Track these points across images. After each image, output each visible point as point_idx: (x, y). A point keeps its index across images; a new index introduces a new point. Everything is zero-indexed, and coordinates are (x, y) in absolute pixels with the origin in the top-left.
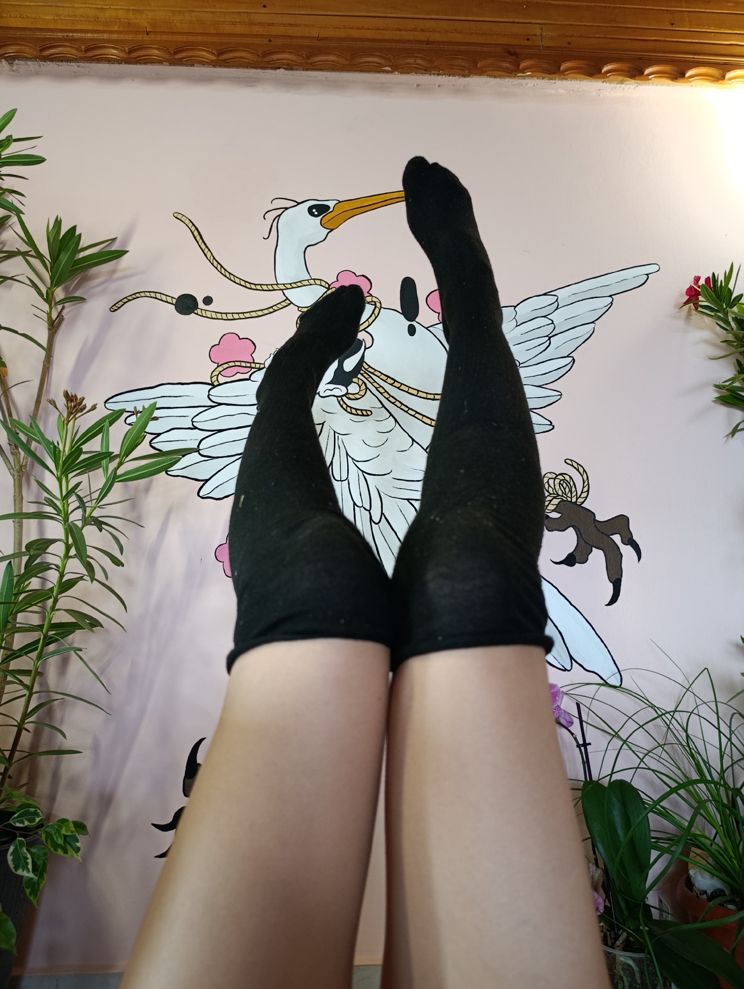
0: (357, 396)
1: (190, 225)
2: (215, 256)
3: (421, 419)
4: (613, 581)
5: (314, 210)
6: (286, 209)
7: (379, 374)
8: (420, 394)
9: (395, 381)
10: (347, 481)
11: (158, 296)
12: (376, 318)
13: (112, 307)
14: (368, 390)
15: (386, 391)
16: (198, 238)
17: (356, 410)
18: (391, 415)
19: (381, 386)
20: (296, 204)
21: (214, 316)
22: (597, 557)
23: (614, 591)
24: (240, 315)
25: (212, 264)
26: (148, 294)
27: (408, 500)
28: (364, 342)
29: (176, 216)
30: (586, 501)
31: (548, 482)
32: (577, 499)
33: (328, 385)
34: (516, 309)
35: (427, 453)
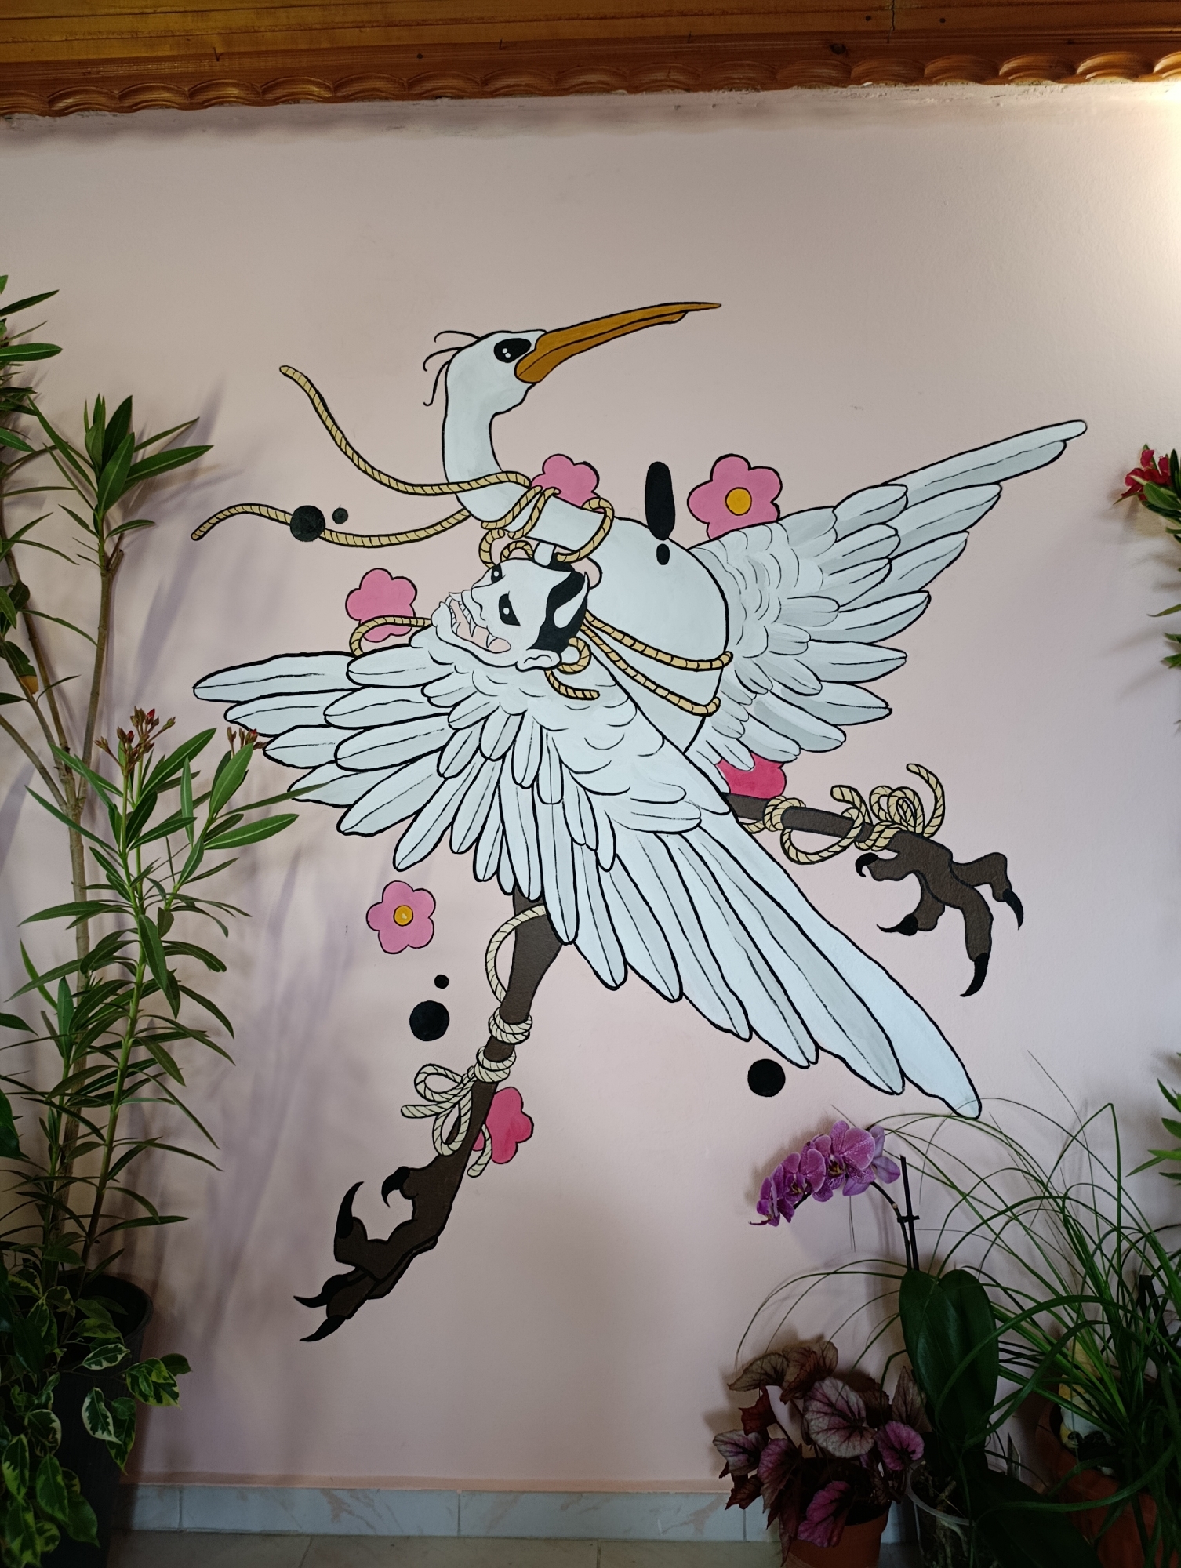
0: (576, 668)
1: (308, 386)
2: (348, 439)
3: (676, 702)
4: (974, 958)
5: (505, 351)
6: (460, 349)
7: (609, 630)
8: (676, 662)
9: (636, 640)
10: (561, 803)
11: (264, 511)
12: (606, 535)
13: (194, 532)
14: (593, 658)
15: (622, 659)
16: (321, 408)
17: (574, 690)
18: (629, 697)
19: (613, 651)
20: (475, 340)
21: (351, 542)
22: (952, 920)
23: (975, 973)
24: (391, 537)
25: (345, 453)
26: (248, 509)
27: (655, 833)
28: (586, 578)
29: (284, 372)
30: (938, 832)
31: (878, 802)
32: (924, 828)
33: (530, 650)
34: (835, 512)
35: (687, 758)
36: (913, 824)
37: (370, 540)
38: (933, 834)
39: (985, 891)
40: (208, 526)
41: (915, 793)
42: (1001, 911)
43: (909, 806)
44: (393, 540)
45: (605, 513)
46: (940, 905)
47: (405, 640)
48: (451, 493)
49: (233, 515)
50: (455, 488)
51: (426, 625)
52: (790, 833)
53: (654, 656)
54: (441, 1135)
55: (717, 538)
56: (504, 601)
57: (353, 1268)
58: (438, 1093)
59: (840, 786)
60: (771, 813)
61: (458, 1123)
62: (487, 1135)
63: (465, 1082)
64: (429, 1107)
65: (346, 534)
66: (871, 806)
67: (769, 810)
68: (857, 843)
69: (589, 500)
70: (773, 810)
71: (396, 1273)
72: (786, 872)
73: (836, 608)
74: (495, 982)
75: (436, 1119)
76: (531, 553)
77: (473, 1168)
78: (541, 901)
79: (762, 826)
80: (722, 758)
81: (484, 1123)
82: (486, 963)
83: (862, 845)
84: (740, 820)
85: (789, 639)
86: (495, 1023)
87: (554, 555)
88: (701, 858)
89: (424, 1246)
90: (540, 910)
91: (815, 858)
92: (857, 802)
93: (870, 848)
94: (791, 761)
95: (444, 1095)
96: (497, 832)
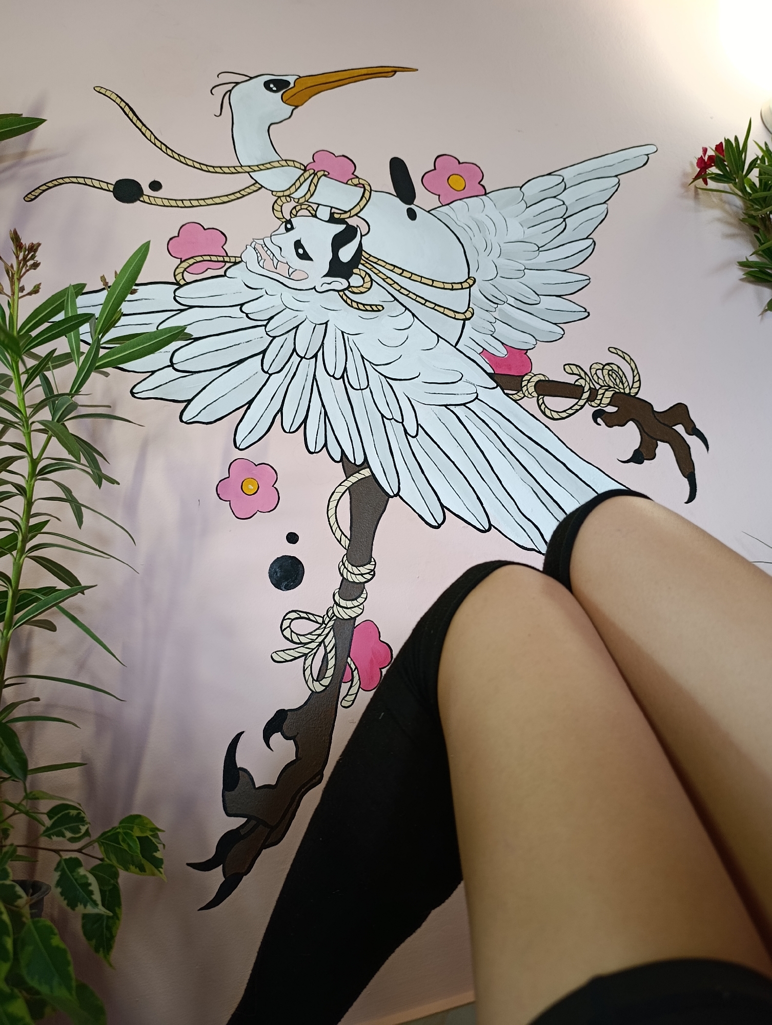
0: (362, 289)
1: (118, 100)
2: (156, 136)
3: (442, 311)
4: (686, 476)
5: (272, 86)
6: (237, 83)
7: (384, 264)
8: (435, 284)
9: (403, 270)
10: (368, 388)
11: (88, 181)
12: (368, 202)
13: (26, 196)
14: (374, 282)
15: (395, 282)
16: (131, 115)
17: (364, 305)
18: (407, 309)
19: (388, 277)
20: (248, 78)
21: (167, 204)
22: (664, 450)
23: (690, 487)
24: (199, 201)
25: (155, 145)
26: (74, 180)
27: (446, 406)
28: (358, 229)
29: (97, 90)
30: (639, 392)
31: (596, 373)
32: (630, 389)
33: (323, 278)
34: (522, 190)
35: (457, 349)
36: (622, 388)
37: (183, 202)
38: (637, 393)
39: (680, 429)
40: (38, 191)
41: (618, 367)
42: (693, 441)
43: (617, 376)
44: (202, 202)
45: (364, 187)
46: (654, 441)
47: (221, 272)
48: (244, 173)
49: (61, 184)
50: (248, 169)
51: (237, 261)
52: (543, 398)
53: (420, 281)
54: (311, 673)
55: (448, 204)
56: (298, 244)
57: (246, 819)
58: (303, 635)
59: (569, 364)
60: (527, 385)
61: (325, 659)
62: (353, 667)
63: (326, 622)
64: (296, 650)
65: (162, 198)
66: (593, 377)
67: (524, 383)
68: (589, 402)
69: (351, 179)
70: (528, 383)
71: (289, 816)
72: (546, 427)
73: (537, 249)
74: (338, 534)
75: (305, 660)
76: (314, 212)
77: (345, 699)
78: (366, 465)
79: (523, 396)
80: (484, 349)
81: (349, 656)
82: (329, 519)
83: (593, 404)
84: (506, 391)
85: (511, 268)
86: (345, 567)
87: (332, 214)
88: (483, 421)
89: (312, 783)
90: (366, 472)
91: (564, 415)
92: (583, 374)
93: (599, 405)
94: (532, 349)
95: (309, 636)
96: (321, 413)
